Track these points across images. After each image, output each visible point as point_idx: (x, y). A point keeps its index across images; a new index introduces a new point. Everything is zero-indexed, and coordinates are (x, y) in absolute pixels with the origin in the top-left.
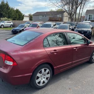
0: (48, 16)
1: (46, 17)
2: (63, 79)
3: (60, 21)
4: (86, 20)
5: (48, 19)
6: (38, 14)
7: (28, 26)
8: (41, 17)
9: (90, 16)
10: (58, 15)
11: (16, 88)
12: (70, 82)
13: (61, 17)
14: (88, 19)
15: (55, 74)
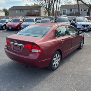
0: (25, 10)
1: (23, 11)
2: (67, 62)
3: (38, 16)
4: (61, 15)
5: (26, 14)
6: (14, 9)
7: (10, 22)
8: (18, 12)
9: (64, 10)
10: (35, 10)
11: (36, 72)
12: (72, 63)
13: (38, 12)
14: (63, 14)
15: (62, 58)
